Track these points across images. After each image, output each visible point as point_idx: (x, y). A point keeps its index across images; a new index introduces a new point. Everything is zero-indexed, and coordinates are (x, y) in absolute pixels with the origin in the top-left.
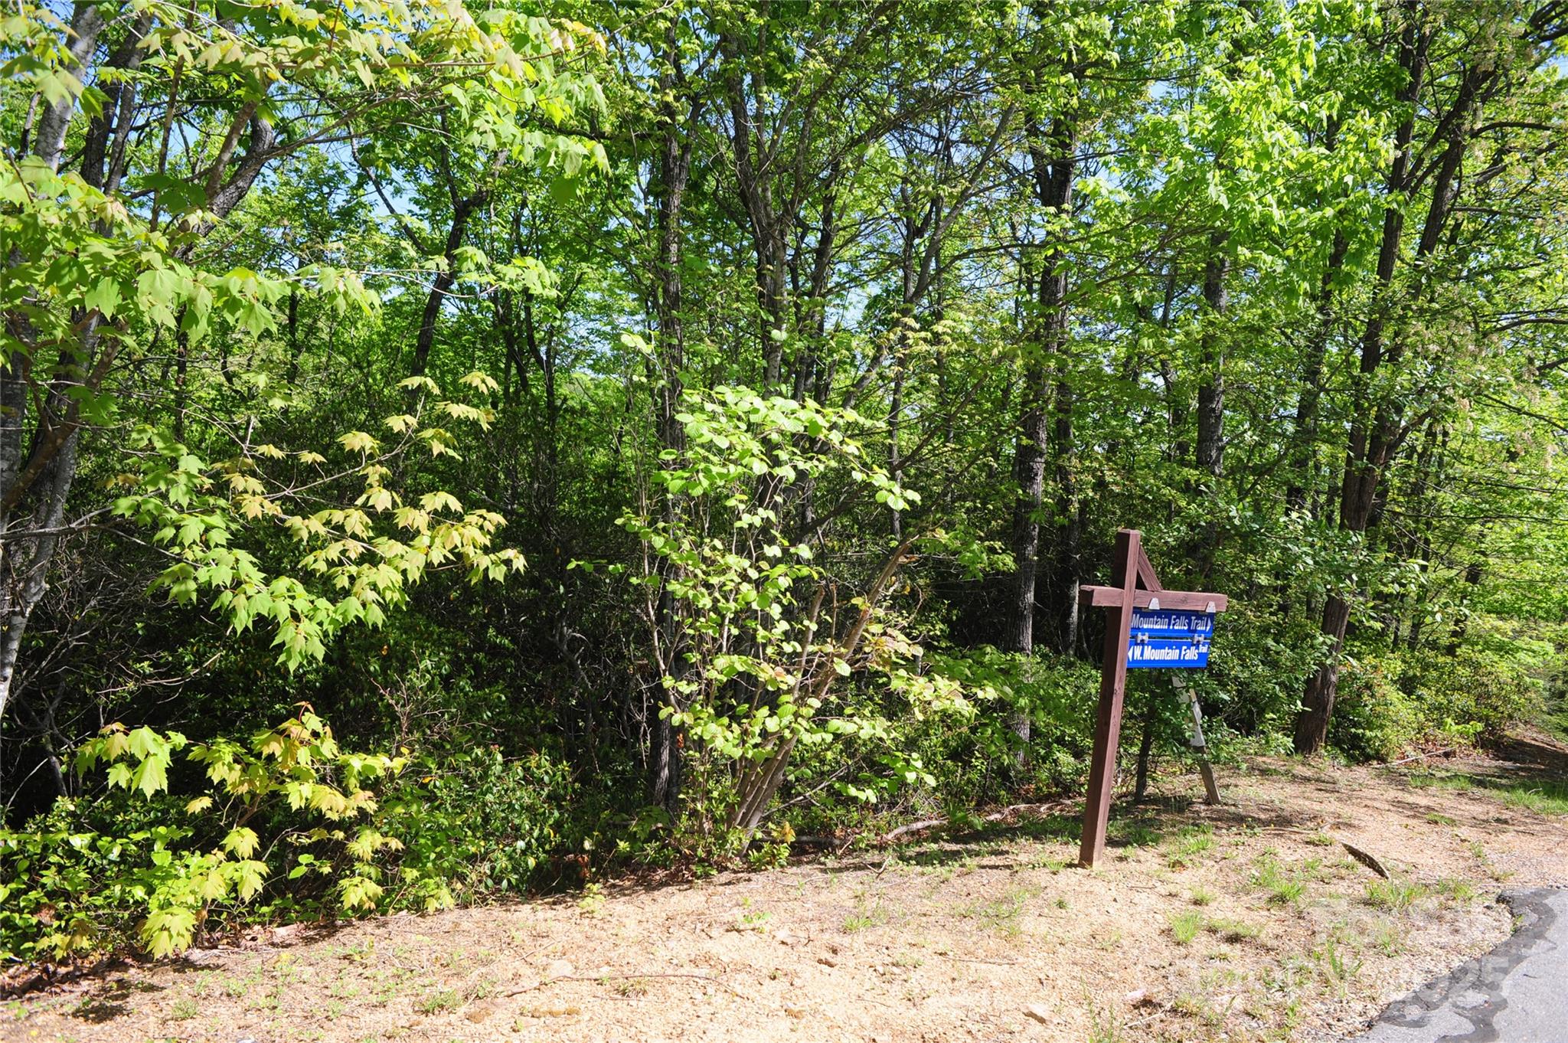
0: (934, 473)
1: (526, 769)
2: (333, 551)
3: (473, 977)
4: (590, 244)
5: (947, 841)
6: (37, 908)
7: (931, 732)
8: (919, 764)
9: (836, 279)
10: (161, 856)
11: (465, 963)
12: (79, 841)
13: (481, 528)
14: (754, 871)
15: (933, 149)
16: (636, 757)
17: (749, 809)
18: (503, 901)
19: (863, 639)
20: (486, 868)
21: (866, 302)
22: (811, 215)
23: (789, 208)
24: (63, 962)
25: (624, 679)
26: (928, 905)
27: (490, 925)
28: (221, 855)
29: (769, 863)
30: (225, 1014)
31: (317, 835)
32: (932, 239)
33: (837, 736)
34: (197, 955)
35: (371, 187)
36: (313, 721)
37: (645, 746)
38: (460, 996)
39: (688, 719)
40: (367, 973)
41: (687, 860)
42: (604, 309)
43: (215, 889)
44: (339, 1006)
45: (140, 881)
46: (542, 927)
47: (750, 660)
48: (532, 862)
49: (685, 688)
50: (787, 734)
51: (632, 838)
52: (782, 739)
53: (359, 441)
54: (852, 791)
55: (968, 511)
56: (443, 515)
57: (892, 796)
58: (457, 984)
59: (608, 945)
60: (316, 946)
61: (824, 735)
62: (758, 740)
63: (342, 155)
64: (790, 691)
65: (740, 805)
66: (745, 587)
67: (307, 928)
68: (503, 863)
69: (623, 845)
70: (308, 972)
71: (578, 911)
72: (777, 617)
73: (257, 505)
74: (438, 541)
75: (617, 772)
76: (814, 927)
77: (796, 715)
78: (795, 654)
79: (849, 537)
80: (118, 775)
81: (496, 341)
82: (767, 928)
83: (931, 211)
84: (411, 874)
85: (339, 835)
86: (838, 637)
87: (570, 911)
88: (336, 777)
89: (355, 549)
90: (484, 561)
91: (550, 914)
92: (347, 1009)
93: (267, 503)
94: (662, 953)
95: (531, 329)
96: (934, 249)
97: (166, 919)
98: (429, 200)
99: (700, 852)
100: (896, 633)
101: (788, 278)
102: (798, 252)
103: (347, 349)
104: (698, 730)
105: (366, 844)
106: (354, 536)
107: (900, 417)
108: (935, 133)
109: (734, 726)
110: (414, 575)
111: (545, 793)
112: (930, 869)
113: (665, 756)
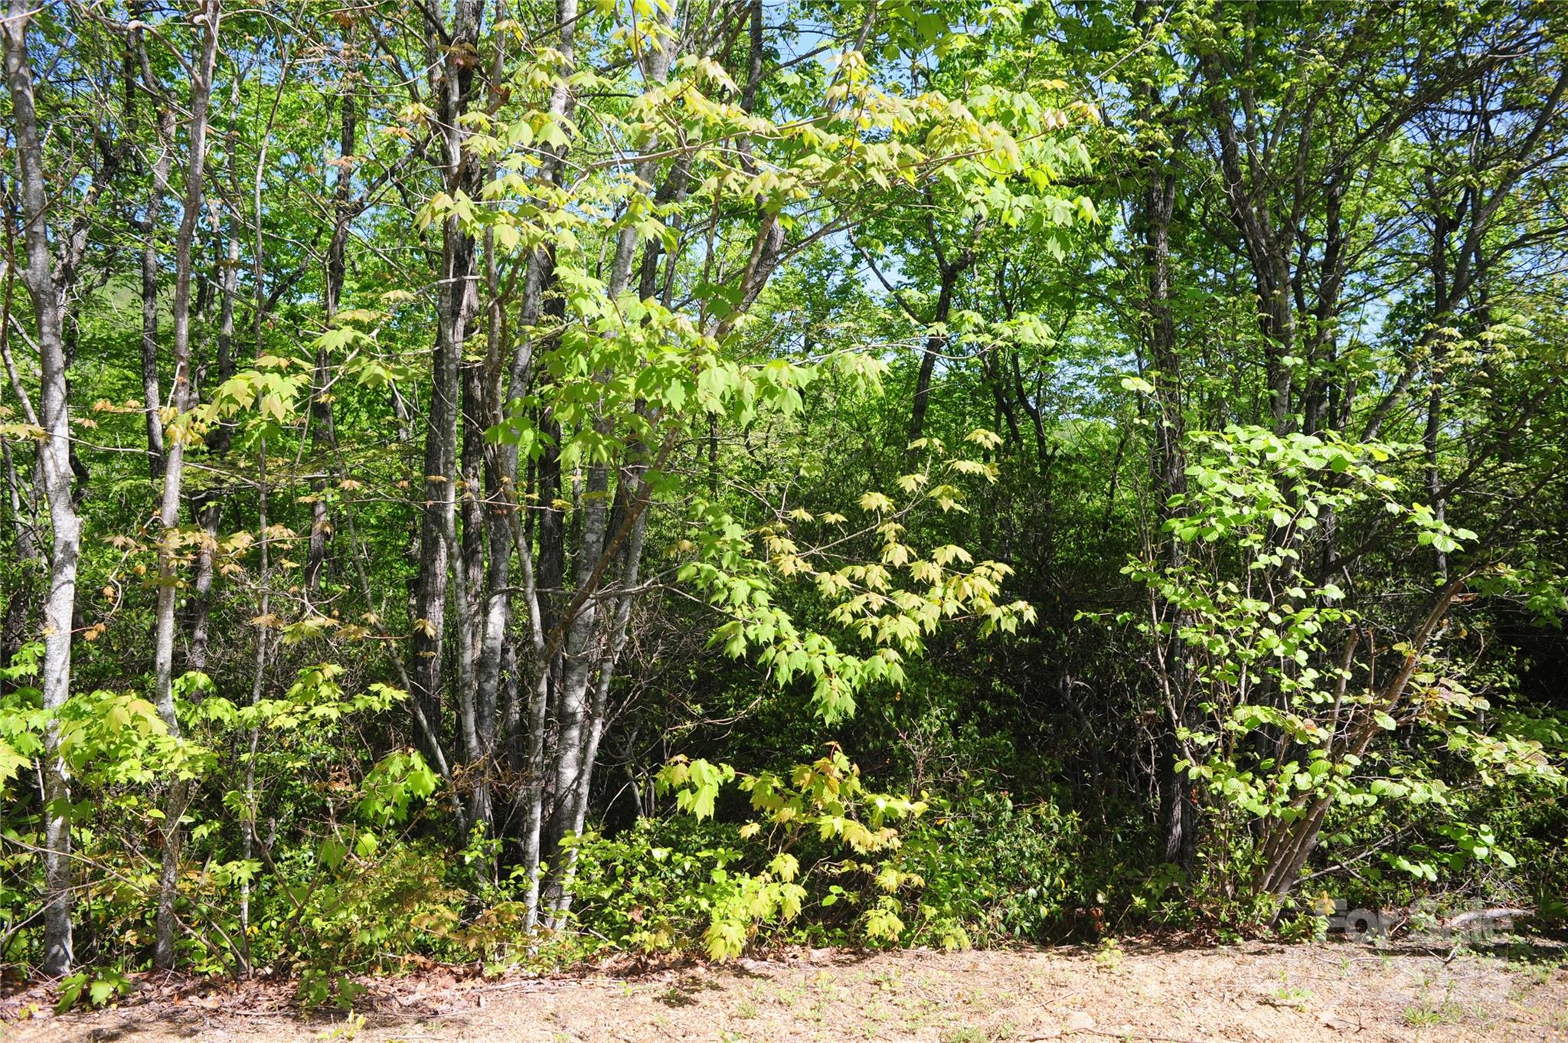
0: (1488, 499)
1: (1036, 817)
2: (857, 604)
3: (996, 1015)
4: (1074, 290)
5: (1538, 935)
6: (630, 908)
7: (1504, 801)
8: (1490, 839)
9: (1347, 290)
10: (719, 875)
11: (985, 1002)
12: (660, 854)
13: (989, 578)
14: (1288, 942)
15: (1464, 126)
16: (1146, 811)
17: (1278, 872)
18: (1018, 948)
19: (1409, 689)
20: (998, 913)
21: (1387, 311)
22: (1316, 226)
23: (1289, 225)
24: (650, 956)
25: (1131, 730)
26: (1517, 1009)
27: (1007, 969)
28: (768, 877)
29: (1305, 935)
30: (778, 1019)
31: (847, 866)
32: (1470, 233)
33: (1382, 800)
34: (749, 964)
35: (864, 264)
36: (841, 760)
37: (1155, 800)
38: (983, 1034)
39: (1207, 772)
40: (896, 1000)
41: (1210, 923)
42: (1091, 353)
43: (763, 909)
44: (873, 1027)
45: (704, 895)
46: (1060, 977)
47: (1274, 710)
48: (1044, 911)
49: (1201, 739)
50: (1321, 793)
51: (1147, 894)
52: (1314, 798)
53: (874, 500)
54: (1404, 864)
55: (1540, 539)
56: (955, 568)
57: (1454, 874)
58: (977, 1022)
59: (1129, 1003)
60: (848, 969)
61: (1367, 797)
62: (1287, 798)
63: (839, 240)
64: (1322, 745)
65: (1268, 868)
66: (1266, 632)
67: (839, 952)
68: (1015, 910)
69: (1139, 901)
70: (845, 993)
71: (1095, 964)
72: (1304, 664)
73: (792, 563)
74: (950, 592)
75: (1128, 826)
76: (1366, 1014)
77: (1332, 773)
78: (1325, 705)
79: (1382, 576)
80: (684, 799)
81: (985, 396)
82: (1307, 1007)
83: (1465, 199)
84: (930, 912)
85: (868, 868)
86: (1376, 689)
87: (1086, 964)
88: (862, 814)
89: (877, 602)
90: (996, 612)
91: (1066, 964)
92: (880, 1031)
93: (799, 561)
94: (1187, 1018)
95: (1019, 380)
96: (1473, 242)
97: (725, 929)
98: (918, 269)
99: (1223, 916)
100: (1452, 683)
101: (1291, 298)
102: (1302, 266)
103: (848, 416)
104: (1219, 785)
105: (890, 878)
106: (876, 589)
107: (1438, 436)
108: (1466, 107)
109: (1259, 781)
110: (931, 626)
111: (1055, 841)
112: (1516, 965)
113: (1178, 812)
